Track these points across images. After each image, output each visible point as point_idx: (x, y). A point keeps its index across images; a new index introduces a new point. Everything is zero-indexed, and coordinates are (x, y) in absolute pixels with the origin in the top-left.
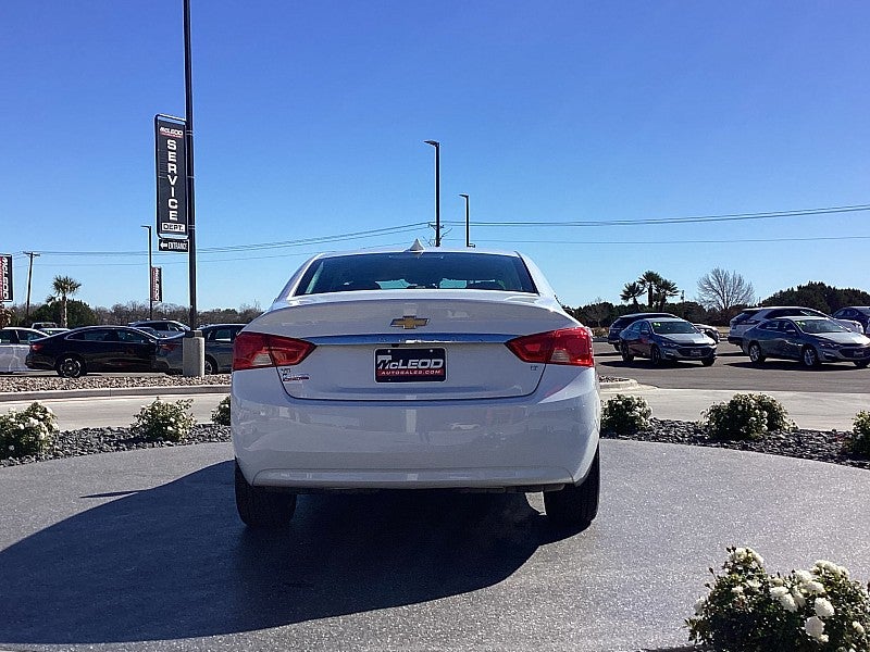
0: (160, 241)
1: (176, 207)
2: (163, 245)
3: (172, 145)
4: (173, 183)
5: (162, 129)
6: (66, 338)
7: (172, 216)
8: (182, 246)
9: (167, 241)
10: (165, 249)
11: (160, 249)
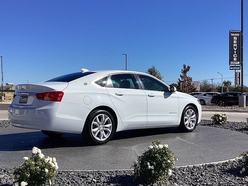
0: (230, 67)
1: (236, 57)
2: (231, 68)
3: (235, 38)
4: (235, 50)
5: (232, 34)
6: (221, 95)
7: (235, 59)
8: (238, 68)
9: (232, 67)
10: (232, 69)
11: (230, 69)
